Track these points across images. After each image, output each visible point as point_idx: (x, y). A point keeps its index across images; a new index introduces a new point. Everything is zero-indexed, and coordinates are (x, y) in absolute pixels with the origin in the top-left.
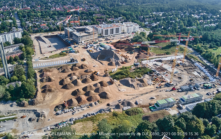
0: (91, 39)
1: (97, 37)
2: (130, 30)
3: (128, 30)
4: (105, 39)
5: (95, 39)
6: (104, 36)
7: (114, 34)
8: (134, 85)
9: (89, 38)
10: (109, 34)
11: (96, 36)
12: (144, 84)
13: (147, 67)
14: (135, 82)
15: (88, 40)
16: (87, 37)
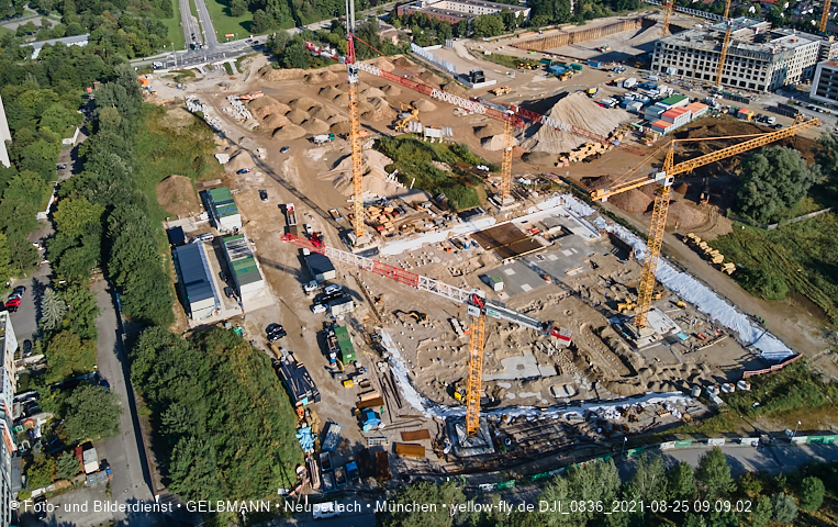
1: (766, 84)
9: (711, 67)
11: (759, 76)
15: (702, 76)
16: (702, 63)
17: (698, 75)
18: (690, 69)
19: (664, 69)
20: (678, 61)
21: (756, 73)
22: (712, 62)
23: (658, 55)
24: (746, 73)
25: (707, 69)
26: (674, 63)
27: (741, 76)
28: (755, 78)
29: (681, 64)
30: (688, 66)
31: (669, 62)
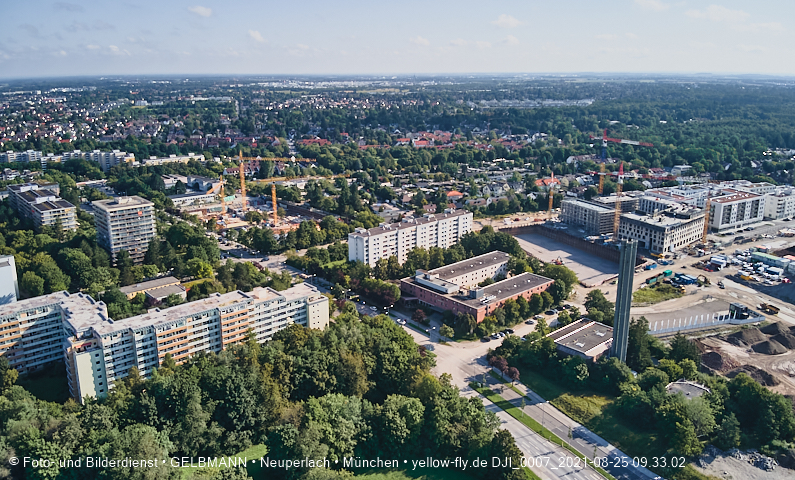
1: (702, 231)
2: (786, 209)
3: (781, 208)
4: (732, 238)
5: (697, 238)
6: (721, 227)
7: (745, 221)
15: (683, 242)
19: (669, 249)
30: (678, 239)
31: (670, 241)
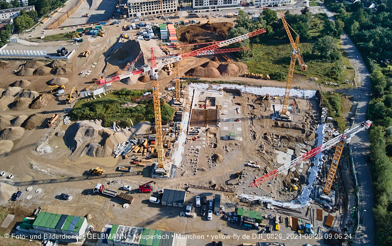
0: (159, 10)
1: (176, 8)
5: (170, 12)
7: (218, 5)
8: (79, 145)
9: (154, 8)
10: (206, 4)
11: (173, 6)
12: (101, 149)
13: (175, 103)
14: (91, 136)
15: (152, 13)
16: (150, 7)
17: (150, 13)
18: (146, 11)
19: (135, 15)
20: (140, 10)
21: (172, 5)
22: (154, 5)
23: (130, 10)
24: (168, 6)
25: (153, 9)
26: (138, 11)
27: (167, 8)
28: (172, 7)
29: (142, 11)
30: (145, 10)
31: (136, 11)
